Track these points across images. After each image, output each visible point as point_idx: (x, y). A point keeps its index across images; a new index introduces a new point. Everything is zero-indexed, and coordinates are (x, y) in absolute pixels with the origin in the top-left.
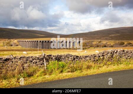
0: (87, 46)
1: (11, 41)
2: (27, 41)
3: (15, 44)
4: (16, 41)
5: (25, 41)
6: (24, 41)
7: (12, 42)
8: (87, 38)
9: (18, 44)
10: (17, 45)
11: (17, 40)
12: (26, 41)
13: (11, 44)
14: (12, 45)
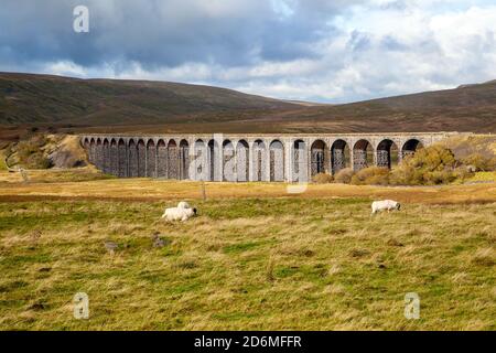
0: (460, 164)
1: (48, 140)
2: (132, 141)
3: (68, 154)
4: (70, 141)
5: (121, 141)
6: (113, 141)
7: (53, 146)
8: (450, 121)
9: (82, 156)
10: (79, 164)
11: (75, 137)
12: (127, 139)
13: (45, 154)
14: (50, 165)
